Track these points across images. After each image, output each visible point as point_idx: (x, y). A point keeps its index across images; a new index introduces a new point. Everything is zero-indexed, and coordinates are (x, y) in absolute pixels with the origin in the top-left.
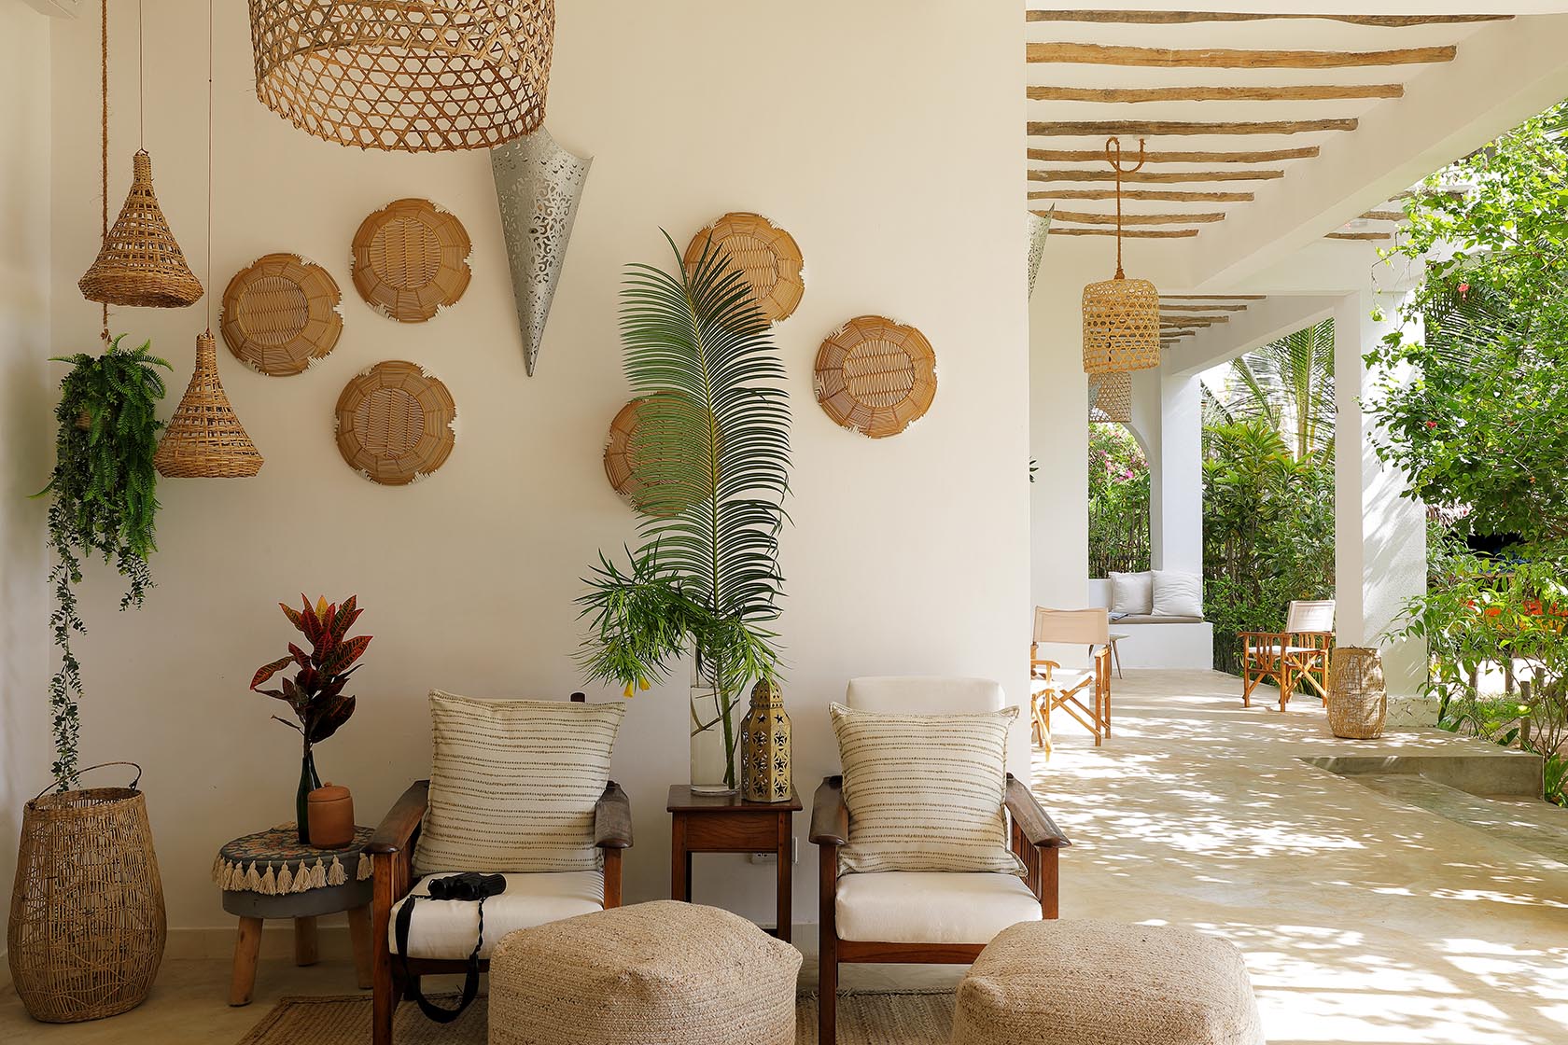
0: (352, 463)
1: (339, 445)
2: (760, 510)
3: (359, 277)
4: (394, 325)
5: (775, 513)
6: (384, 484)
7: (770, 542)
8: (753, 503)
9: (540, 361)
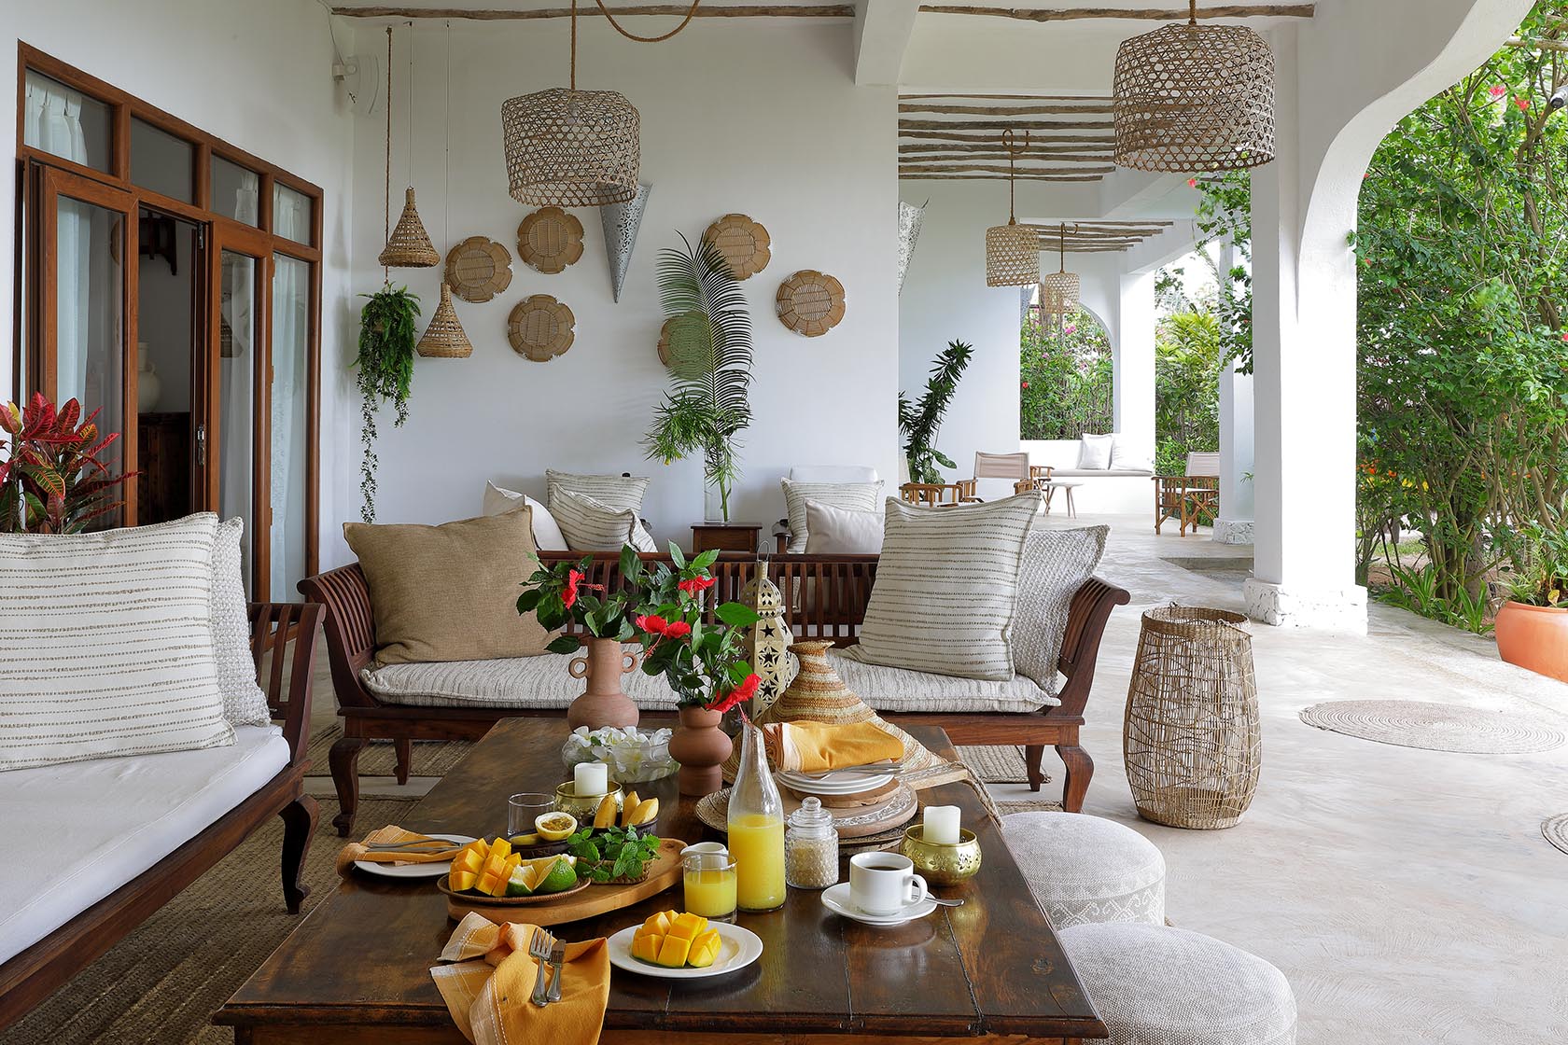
0: (517, 350)
1: (510, 340)
2: (738, 375)
3: (521, 249)
4: (541, 276)
5: (746, 376)
6: (535, 361)
7: (743, 391)
8: (734, 371)
9: (621, 296)
